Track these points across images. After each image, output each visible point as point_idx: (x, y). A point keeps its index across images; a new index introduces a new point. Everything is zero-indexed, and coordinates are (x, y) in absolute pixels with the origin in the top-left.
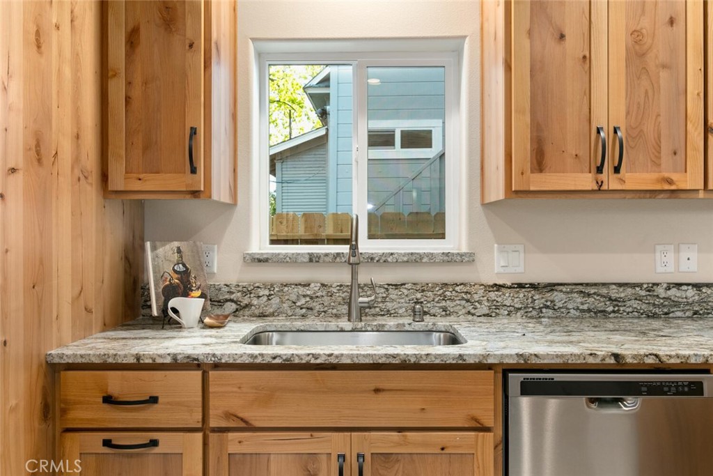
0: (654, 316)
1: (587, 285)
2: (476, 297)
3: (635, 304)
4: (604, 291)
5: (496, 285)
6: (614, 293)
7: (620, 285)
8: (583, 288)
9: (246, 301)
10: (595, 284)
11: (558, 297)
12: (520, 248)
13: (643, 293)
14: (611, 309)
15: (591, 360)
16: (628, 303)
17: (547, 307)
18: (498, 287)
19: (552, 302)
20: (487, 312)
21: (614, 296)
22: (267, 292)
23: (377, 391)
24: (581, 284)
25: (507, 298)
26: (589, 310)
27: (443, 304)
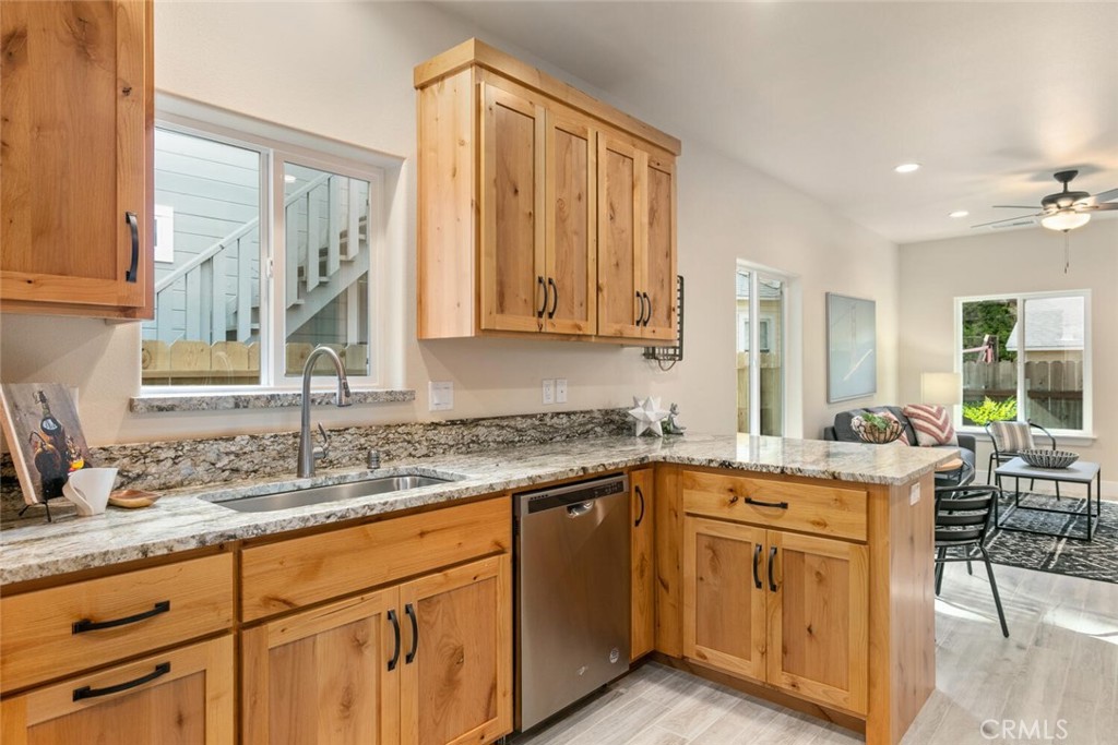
0: (543, 442)
1: (502, 418)
2: (416, 437)
3: (532, 432)
4: (512, 423)
5: (433, 423)
6: (520, 424)
7: (523, 417)
8: (499, 421)
9: (138, 469)
10: (507, 417)
11: (481, 431)
12: (451, 384)
13: (537, 423)
14: (517, 439)
15: (571, 475)
16: (529, 433)
17: (473, 442)
18: (435, 425)
19: (477, 436)
20: (426, 452)
21: (519, 427)
22: (172, 454)
23: (422, 534)
24: (497, 418)
25: (442, 436)
26: (503, 442)
27: (387, 448)
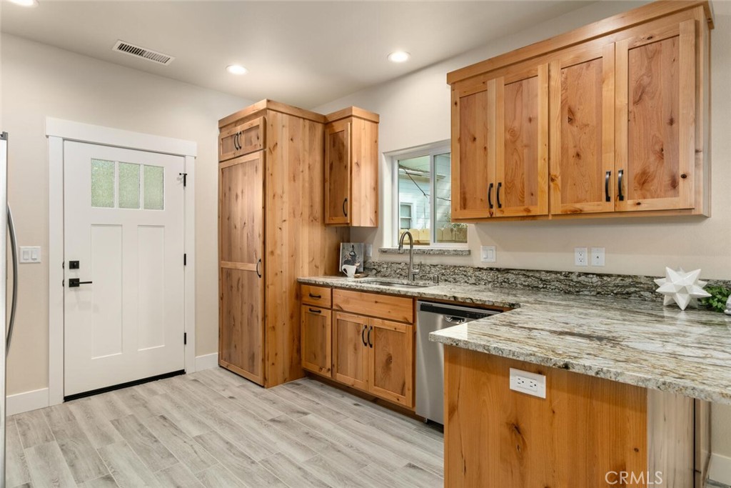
0: (569, 293)
1: (528, 270)
2: (469, 274)
3: (557, 284)
4: (537, 275)
5: (478, 268)
6: (544, 276)
7: (547, 272)
8: (526, 273)
9: (379, 270)
10: (533, 271)
11: (511, 277)
12: (493, 248)
13: (562, 278)
14: (541, 286)
16: (553, 283)
17: (505, 282)
18: (480, 269)
19: (508, 279)
20: (474, 282)
21: (543, 278)
22: (386, 266)
24: (524, 270)
25: (484, 275)
26: (528, 286)
27: (454, 276)
